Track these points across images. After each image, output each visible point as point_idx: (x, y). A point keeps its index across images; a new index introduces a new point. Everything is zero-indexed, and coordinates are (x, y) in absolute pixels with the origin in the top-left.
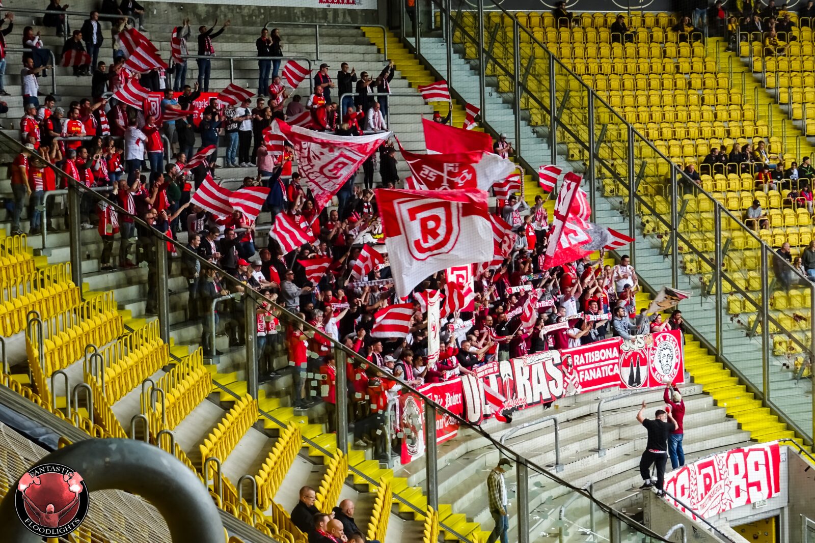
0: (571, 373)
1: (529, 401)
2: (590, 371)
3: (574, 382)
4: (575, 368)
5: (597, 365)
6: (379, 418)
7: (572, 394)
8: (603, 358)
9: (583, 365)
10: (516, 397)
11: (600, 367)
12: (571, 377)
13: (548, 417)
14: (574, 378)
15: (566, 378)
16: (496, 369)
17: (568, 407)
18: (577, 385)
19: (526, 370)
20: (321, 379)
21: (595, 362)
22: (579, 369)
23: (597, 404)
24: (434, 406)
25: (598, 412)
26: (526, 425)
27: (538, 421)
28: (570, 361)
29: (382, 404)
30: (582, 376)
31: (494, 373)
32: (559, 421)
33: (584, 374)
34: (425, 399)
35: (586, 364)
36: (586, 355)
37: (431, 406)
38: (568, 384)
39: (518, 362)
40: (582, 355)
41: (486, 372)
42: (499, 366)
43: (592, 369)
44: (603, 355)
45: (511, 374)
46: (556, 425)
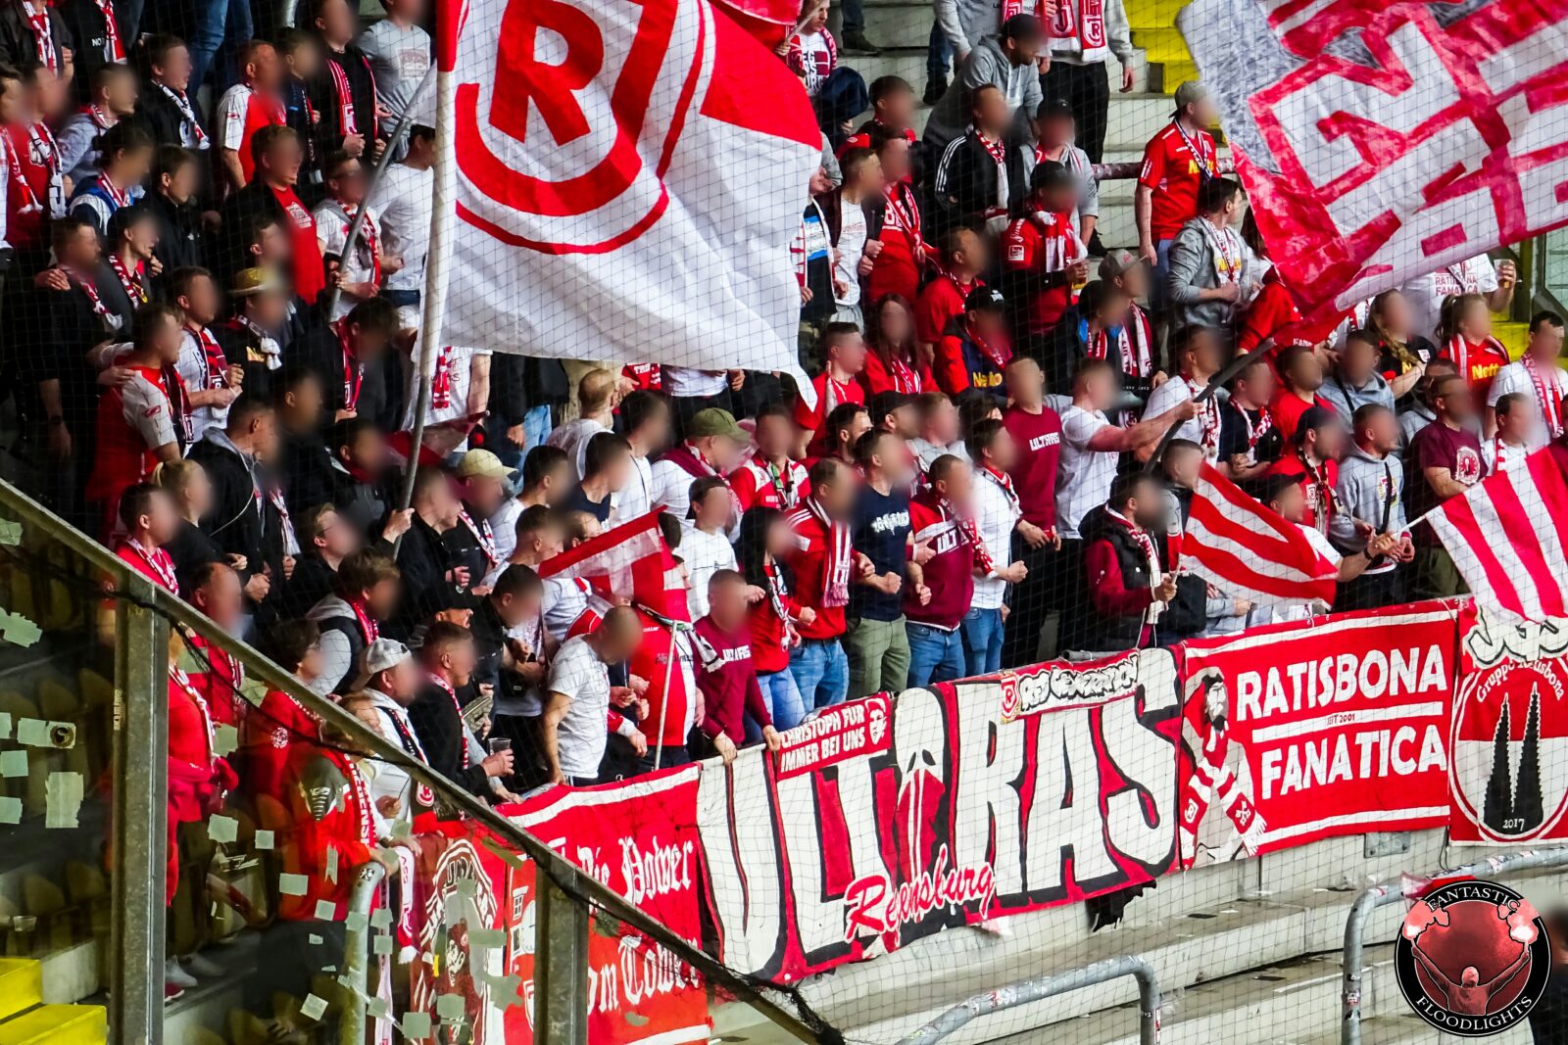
0: (1217, 759)
1: (1007, 884)
2: (1310, 746)
3: (1230, 798)
4: (1242, 731)
5: (1338, 720)
6: (315, 939)
7: (1223, 855)
8: (1371, 692)
9: (1277, 718)
10: (952, 863)
11: (1351, 731)
12: (1219, 776)
13: (1113, 965)
14: (1232, 779)
15: (1195, 782)
16: (878, 728)
17: (1203, 920)
18: (1243, 814)
19: (1012, 738)
20: (47, 742)
21: (1334, 707)
22: (1259, 736)
23: (1344, 912)
24: (579, 891)
25: (1347, 949)
26: (1005, 996)
27: (1065, 980)
28: (1216, 701)
29: (332, 871)
30: (1269, 774)
31: (869, 748)
32: (1161, 979)
33: (1282, 764)
34: (543, 860)
35: (1292, 717)
36: (1295, 671)
37: (567, 890)
38: (1203, 806)
39: (979, 702)
40: (1274, 674)
41: (829, 748)
42: (890, 718)
43: (1316, 737)
44: (1374, 675)
45: (938, 757)
46: (1144, 1003)
